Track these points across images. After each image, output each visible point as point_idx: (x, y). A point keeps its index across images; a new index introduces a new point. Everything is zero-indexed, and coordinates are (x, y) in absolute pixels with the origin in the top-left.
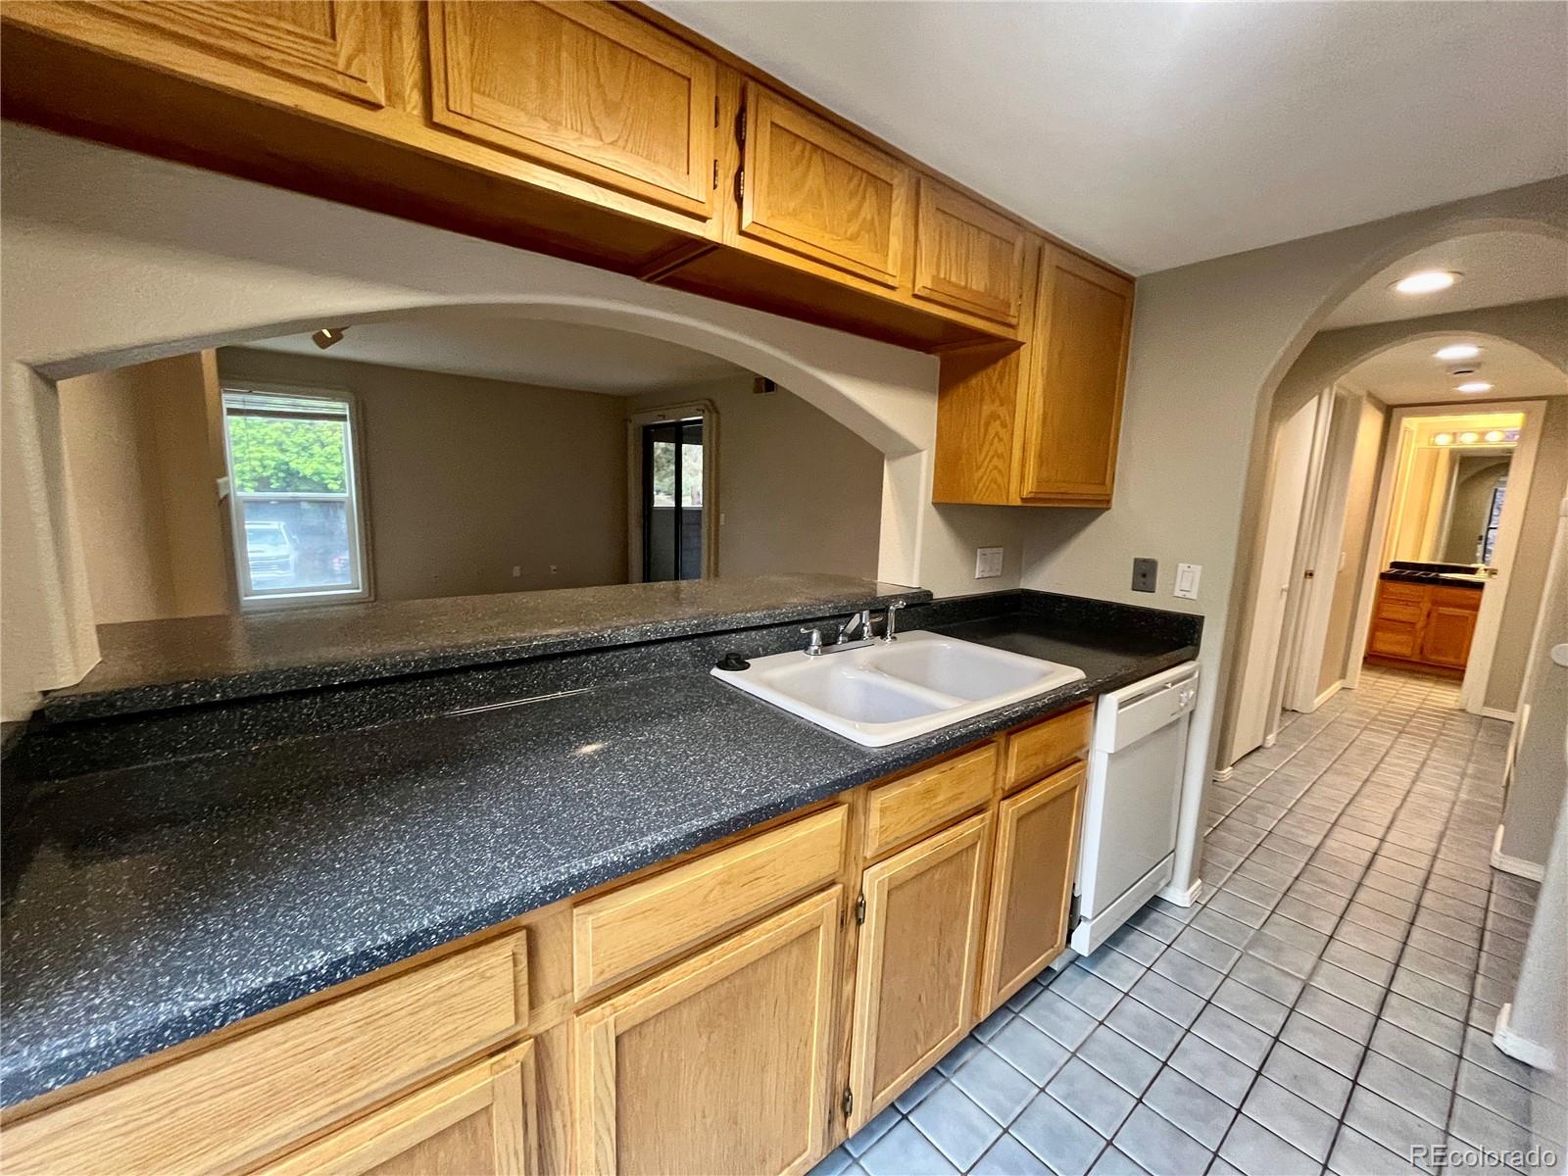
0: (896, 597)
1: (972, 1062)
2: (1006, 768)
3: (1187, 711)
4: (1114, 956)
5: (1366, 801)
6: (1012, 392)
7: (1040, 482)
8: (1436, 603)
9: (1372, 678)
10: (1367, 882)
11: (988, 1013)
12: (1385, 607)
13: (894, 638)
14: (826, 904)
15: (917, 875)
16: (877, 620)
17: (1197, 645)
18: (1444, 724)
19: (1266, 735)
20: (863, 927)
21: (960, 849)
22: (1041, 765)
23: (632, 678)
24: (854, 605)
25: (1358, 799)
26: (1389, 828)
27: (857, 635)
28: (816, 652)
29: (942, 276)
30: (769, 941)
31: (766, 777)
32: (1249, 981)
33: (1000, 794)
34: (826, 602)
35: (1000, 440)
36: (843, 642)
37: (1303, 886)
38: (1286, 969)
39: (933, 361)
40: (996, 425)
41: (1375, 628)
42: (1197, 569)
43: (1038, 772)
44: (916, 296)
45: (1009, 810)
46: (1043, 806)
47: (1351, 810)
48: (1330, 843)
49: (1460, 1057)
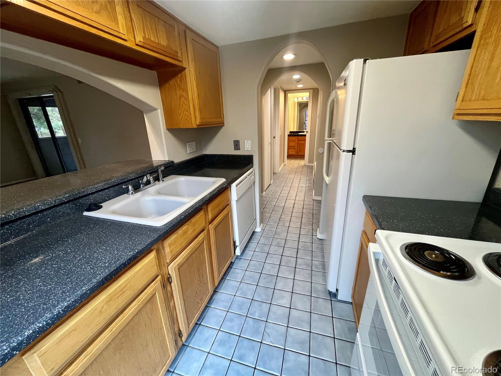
0: (160, 166)
1: (216, 298)
2: (208, 215)
3: (253, 182)
4: (246, 251)
5: (292, 192)
6: (186, 87)
7: (201, 119)
8: (298, 141)
9: (289, 161)
10: (294, 211)
11: (217, 284)
12: (290, 143)
13: (163, 180)
14: (157, 284)
15: (187, 259)
16: (155, 175)
17: (253, 163)
18: (302, 169)
19: (271, 181)
20: (172, 284)
21: (199, 244)
22: (218, 210)
23: (37, 229)
24: (144, 172)
25: (290, 192)
26: (296, 197)
27: (148, 183)
28: (132, 193)
29: (147, 37)
30: (136, 309)
31: (117, 254)
32: (275, 244)
33: (208, 223)
34: (132, 173)
35: (186, 104)
36: (143, 187)
37: (283, 217)
38: (281, 238)
39: (154, 73)
40: (183, 99)
41: (288, 149)
42: (249, 141)
43: (218, 213)
44: (137, 45)
45: (211, 227)
46: (221, 222)
47: (289, 195)
48: (286, 204)
49: (312, 243)
